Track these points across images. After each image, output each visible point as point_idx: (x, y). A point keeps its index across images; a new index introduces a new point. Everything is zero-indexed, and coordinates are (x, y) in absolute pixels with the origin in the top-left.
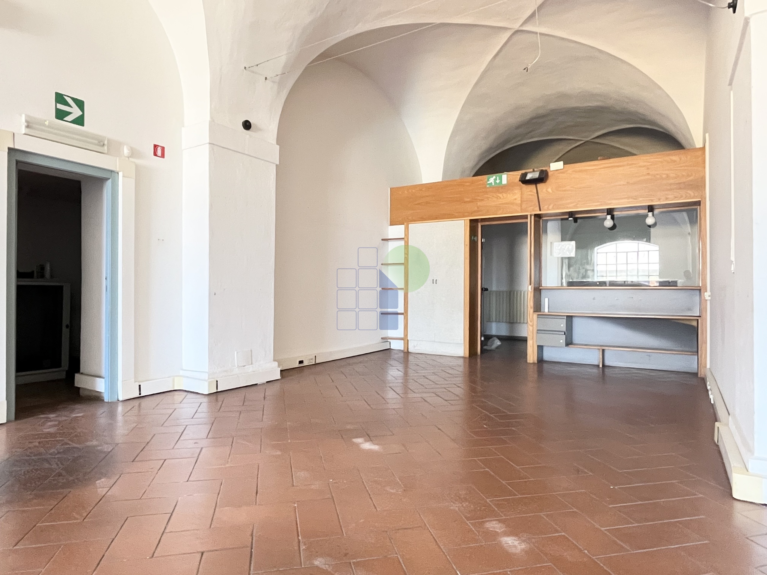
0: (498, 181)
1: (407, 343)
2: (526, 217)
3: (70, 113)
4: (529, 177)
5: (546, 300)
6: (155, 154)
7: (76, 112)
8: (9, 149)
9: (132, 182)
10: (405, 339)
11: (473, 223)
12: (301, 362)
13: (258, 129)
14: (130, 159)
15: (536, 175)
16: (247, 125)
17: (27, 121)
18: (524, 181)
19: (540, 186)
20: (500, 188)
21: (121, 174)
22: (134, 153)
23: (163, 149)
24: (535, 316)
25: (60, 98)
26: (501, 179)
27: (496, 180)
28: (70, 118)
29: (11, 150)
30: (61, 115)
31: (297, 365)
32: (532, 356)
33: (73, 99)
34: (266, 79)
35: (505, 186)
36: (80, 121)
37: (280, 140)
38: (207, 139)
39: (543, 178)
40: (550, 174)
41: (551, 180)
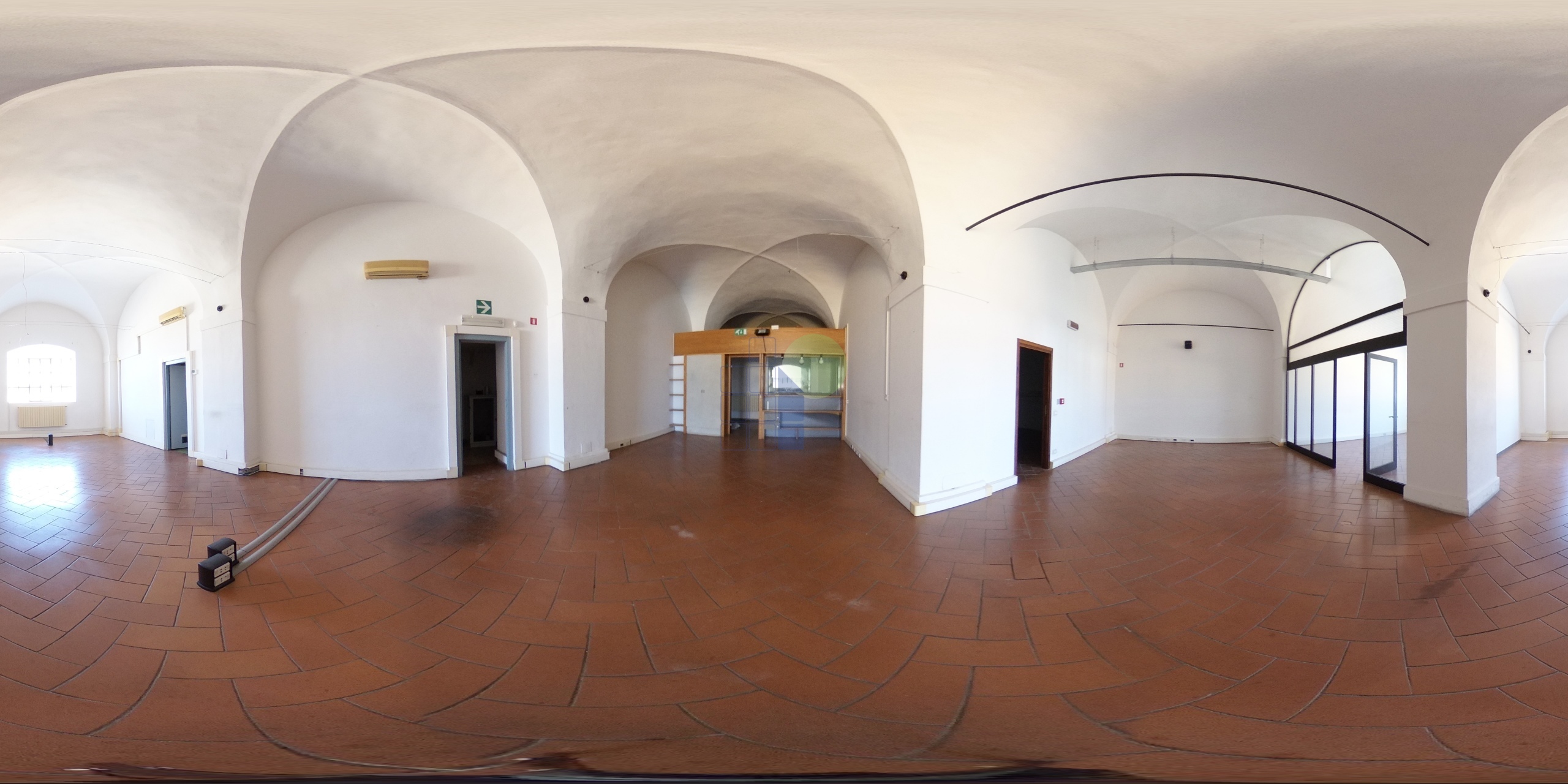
0: (741, 333)
1: (685, 428)
2: (759, 354)
3: (483, 309)
4: (760, 332)
5: (768, 402)
6: (531, 323)
7: (487, 308)
8: (455, 334)
9: (518, 342)
10: (684, 425)
11: (727, 356)
12: (622, 445)
13: (594, 301)
14: (518, 328)
15: (764, 331)
16: (586, 300)
17: (463, 318)
18: (757, 334)
19: (766, 337)
20: (742, 336)
21: (512, 338)
22: (519, 324)
23: (536, 320)
24: (763, 413)
25: (479, 303)
26: (743, 331)
27: (740, 332)
28: (484, 312)
29: (456, 335)
30: (479, 311)
31: (619, 446)
32: (761, 436)
33: (485, 301)
34: (598, 272)
35: (745, 335)
36: (489, 312)
37: (607, 307)
38: (561, 310)
39: (767, 333)
40: (771, 331)
41: (772, 335)
